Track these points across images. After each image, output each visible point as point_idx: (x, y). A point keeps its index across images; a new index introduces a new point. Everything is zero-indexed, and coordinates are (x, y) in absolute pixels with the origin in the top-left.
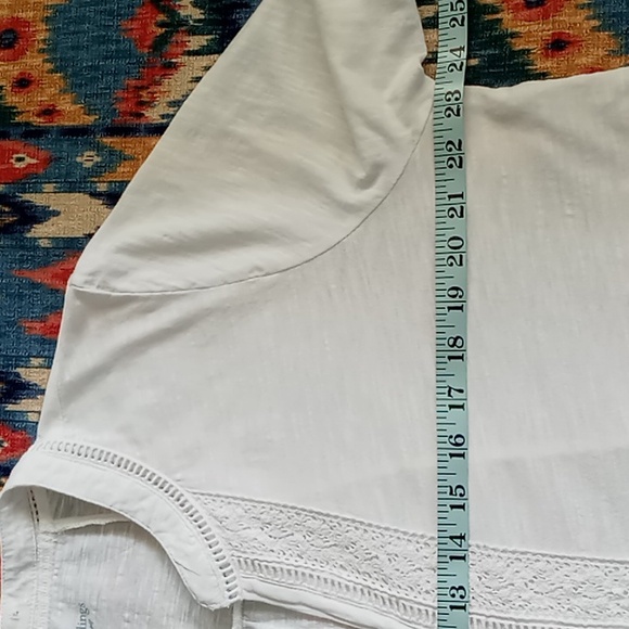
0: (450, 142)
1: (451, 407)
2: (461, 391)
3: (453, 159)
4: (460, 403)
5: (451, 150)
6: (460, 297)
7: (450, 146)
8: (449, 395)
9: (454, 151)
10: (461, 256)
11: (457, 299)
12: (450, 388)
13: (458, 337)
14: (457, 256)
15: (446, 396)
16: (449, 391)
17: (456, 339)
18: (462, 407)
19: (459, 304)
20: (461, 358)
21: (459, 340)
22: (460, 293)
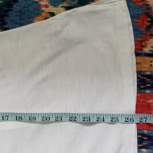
0: (76, 118)
1: (3, 116)
2: (7, 119)
3: (71, 118)
4: (4, 119)
5: (74, 118)
6: (33, 120)
7: (75, 118)
8: (6, 116)
9: (73, 119)
10: (44, 120)
11: (32, 119)
12: (8, 116)
13: (22, 119)
14: (44, 119)
15: (6, 115)
16: (7, 116)
17: (21, 118)
18: (3, 119)
19: (31, 120)
20: (16, 120)
21: (21, 119)
22: (34, 120)
